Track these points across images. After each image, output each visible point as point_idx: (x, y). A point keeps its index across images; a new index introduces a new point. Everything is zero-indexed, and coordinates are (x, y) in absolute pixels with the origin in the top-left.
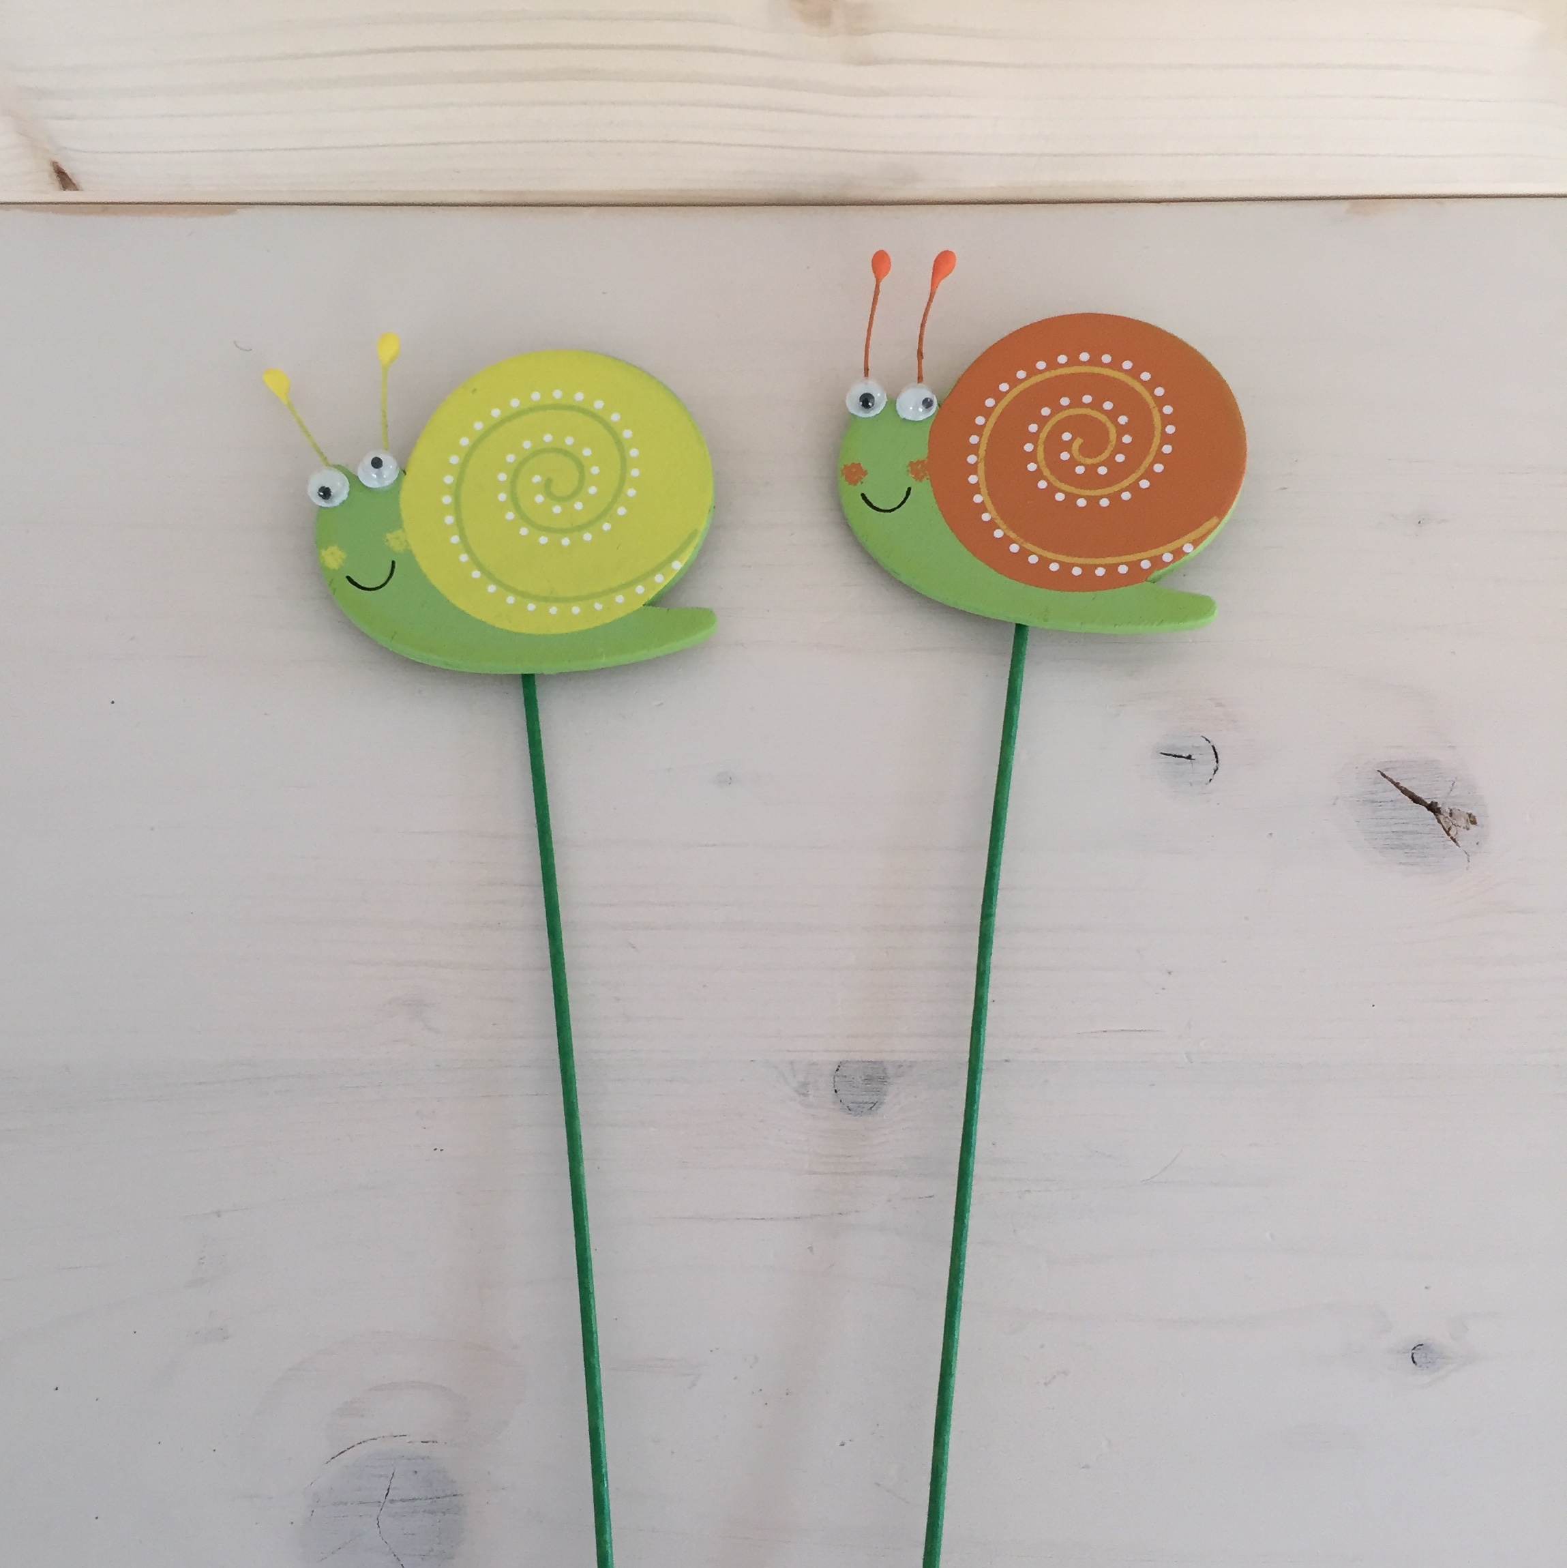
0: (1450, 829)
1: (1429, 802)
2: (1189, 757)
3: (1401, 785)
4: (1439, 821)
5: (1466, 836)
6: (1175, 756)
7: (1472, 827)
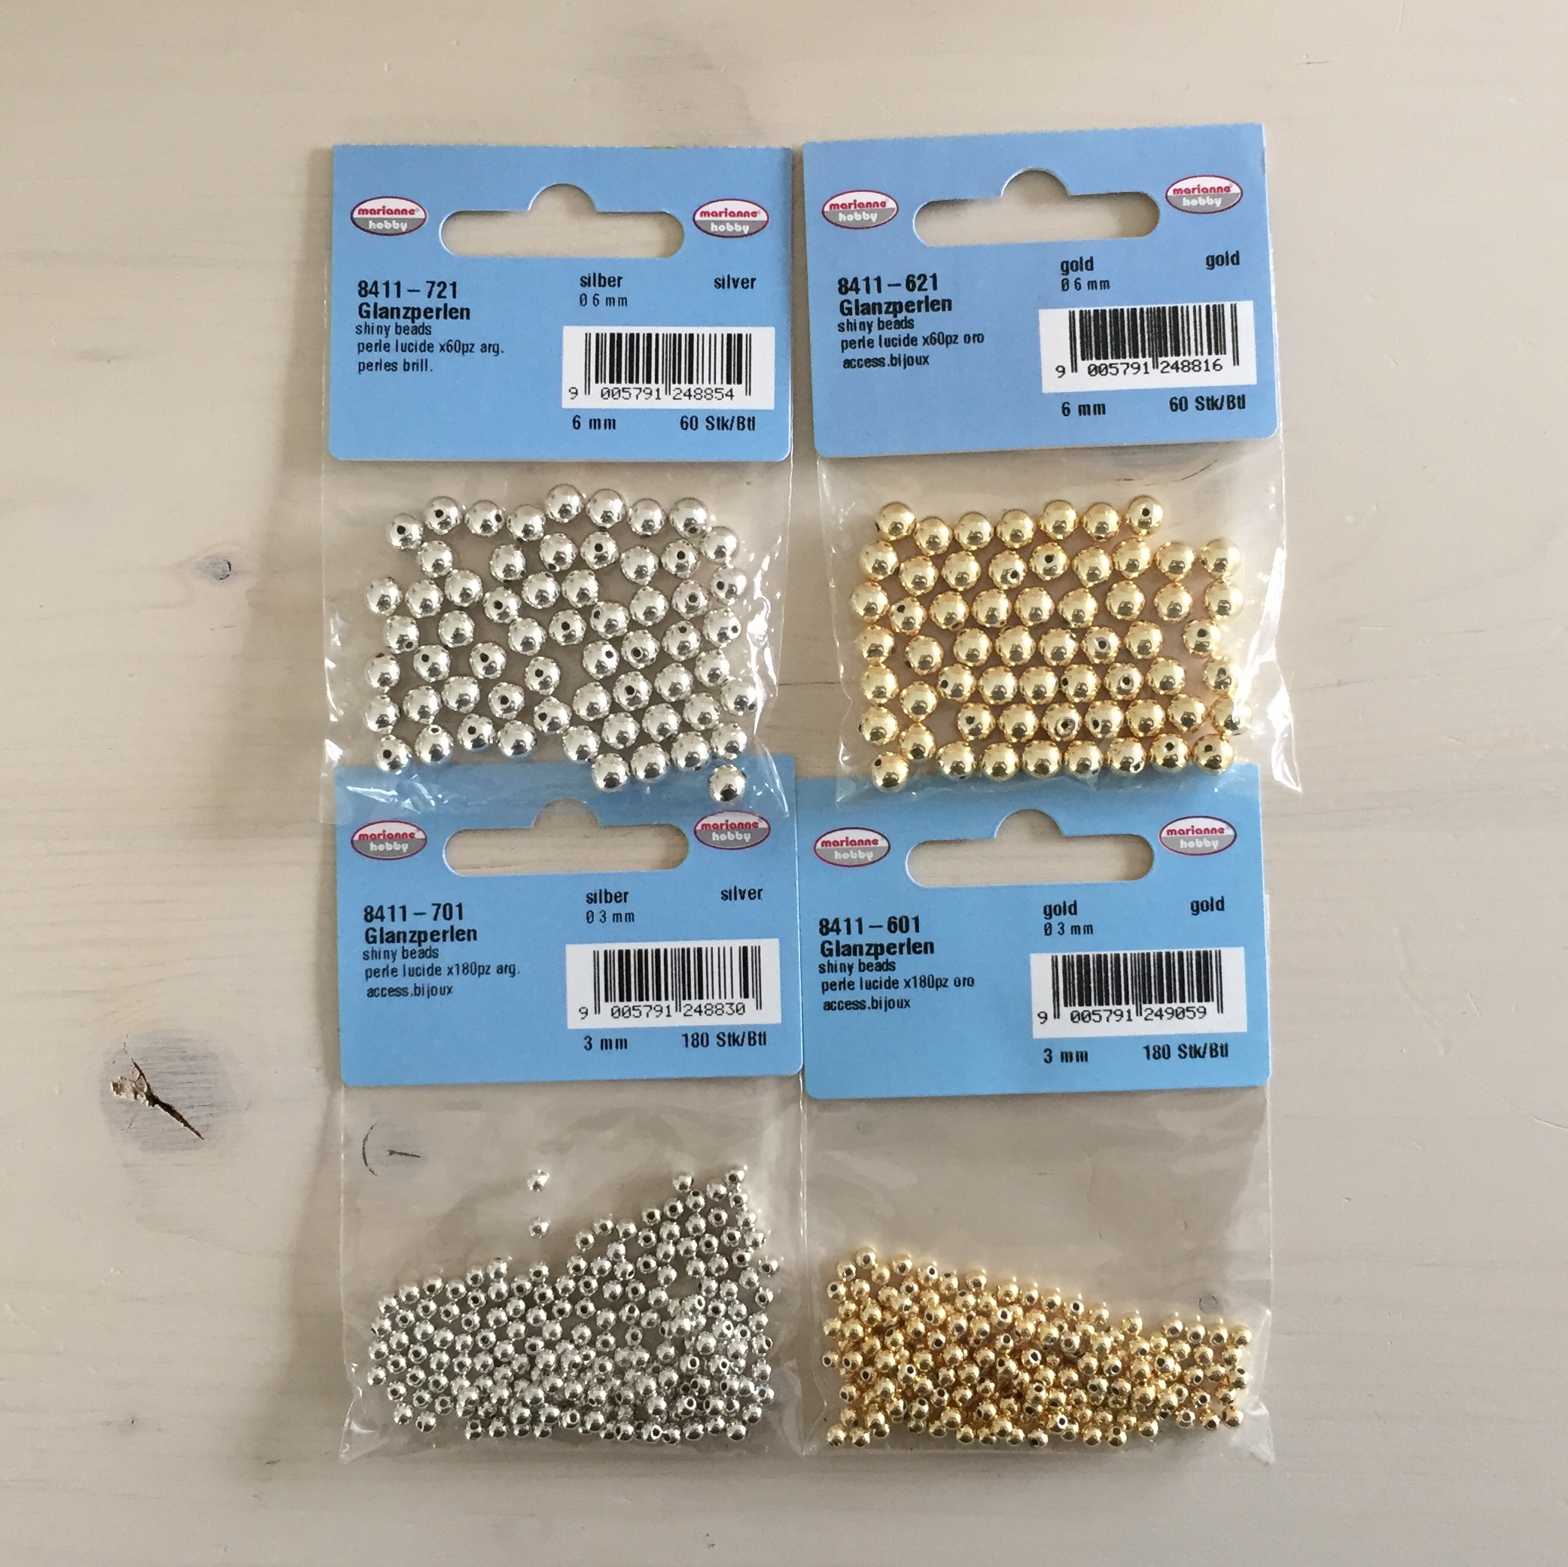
0: (139, 1078)
1: (157, 1106)
2: (392, 1153)
3: (182, 1124)
4: (148, 1086)
5: (123, 1071)
6: (406, 1154)
7: (117, 1079)
